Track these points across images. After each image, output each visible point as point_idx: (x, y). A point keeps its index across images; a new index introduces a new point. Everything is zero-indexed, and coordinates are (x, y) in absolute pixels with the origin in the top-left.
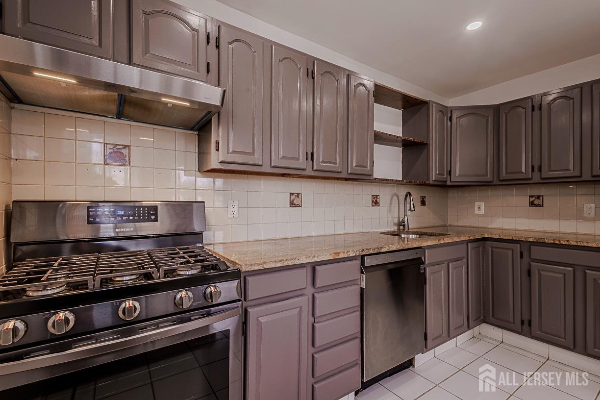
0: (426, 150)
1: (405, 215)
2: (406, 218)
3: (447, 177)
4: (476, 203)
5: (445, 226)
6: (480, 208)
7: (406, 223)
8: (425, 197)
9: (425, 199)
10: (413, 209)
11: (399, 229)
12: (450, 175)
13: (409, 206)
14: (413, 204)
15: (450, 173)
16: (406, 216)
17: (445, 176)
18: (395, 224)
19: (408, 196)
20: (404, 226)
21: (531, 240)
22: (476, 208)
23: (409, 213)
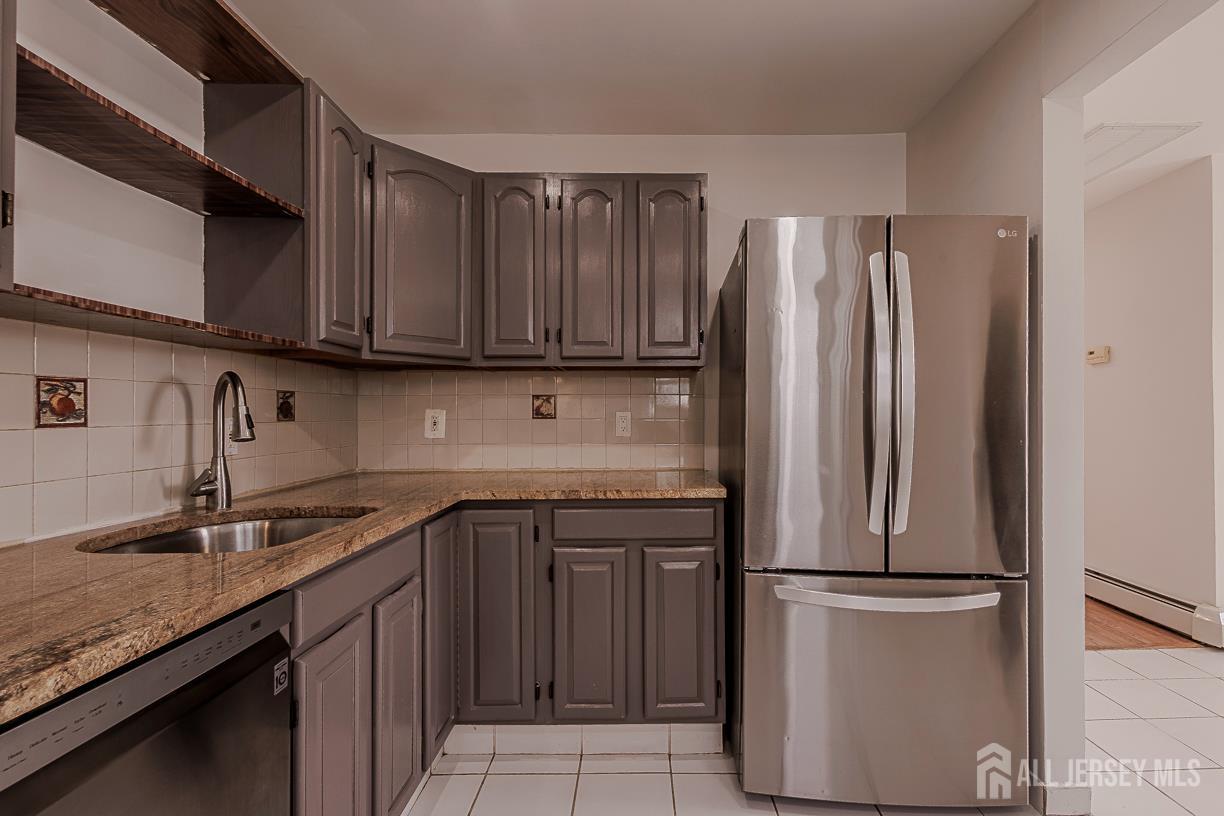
0: (296, 236)
1: (215, 457)
2: (220, 467)
3: (361, 333)
4: (428, 411)
5: (351, 476)
6: (436, 423)
7: (221, 484)
8: (292, 394)
9: (291, 400)
10: (245, 433)
11: (189, 510)
12: (370, 332)
13: (229, 422)
14: (248, 417)
15: (369, 325)
16: (220, 461)
17: (356, 333)
18: (169, 493)
19: (230, 388)
20: (211, 494)
21: (555, 496)
22: (428, 423)
23: (232, 448)
